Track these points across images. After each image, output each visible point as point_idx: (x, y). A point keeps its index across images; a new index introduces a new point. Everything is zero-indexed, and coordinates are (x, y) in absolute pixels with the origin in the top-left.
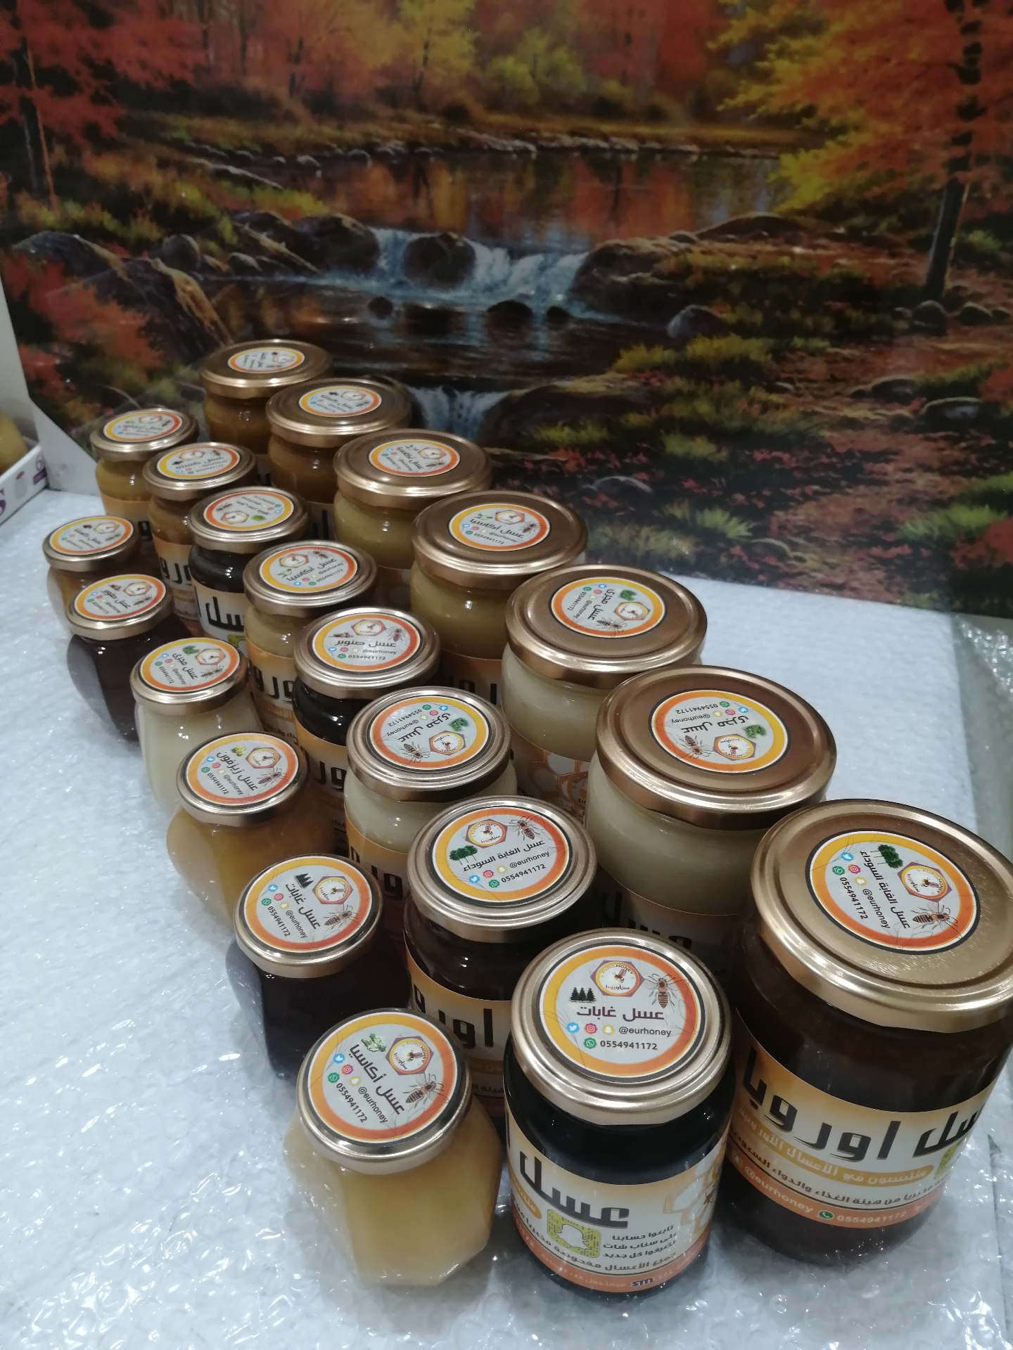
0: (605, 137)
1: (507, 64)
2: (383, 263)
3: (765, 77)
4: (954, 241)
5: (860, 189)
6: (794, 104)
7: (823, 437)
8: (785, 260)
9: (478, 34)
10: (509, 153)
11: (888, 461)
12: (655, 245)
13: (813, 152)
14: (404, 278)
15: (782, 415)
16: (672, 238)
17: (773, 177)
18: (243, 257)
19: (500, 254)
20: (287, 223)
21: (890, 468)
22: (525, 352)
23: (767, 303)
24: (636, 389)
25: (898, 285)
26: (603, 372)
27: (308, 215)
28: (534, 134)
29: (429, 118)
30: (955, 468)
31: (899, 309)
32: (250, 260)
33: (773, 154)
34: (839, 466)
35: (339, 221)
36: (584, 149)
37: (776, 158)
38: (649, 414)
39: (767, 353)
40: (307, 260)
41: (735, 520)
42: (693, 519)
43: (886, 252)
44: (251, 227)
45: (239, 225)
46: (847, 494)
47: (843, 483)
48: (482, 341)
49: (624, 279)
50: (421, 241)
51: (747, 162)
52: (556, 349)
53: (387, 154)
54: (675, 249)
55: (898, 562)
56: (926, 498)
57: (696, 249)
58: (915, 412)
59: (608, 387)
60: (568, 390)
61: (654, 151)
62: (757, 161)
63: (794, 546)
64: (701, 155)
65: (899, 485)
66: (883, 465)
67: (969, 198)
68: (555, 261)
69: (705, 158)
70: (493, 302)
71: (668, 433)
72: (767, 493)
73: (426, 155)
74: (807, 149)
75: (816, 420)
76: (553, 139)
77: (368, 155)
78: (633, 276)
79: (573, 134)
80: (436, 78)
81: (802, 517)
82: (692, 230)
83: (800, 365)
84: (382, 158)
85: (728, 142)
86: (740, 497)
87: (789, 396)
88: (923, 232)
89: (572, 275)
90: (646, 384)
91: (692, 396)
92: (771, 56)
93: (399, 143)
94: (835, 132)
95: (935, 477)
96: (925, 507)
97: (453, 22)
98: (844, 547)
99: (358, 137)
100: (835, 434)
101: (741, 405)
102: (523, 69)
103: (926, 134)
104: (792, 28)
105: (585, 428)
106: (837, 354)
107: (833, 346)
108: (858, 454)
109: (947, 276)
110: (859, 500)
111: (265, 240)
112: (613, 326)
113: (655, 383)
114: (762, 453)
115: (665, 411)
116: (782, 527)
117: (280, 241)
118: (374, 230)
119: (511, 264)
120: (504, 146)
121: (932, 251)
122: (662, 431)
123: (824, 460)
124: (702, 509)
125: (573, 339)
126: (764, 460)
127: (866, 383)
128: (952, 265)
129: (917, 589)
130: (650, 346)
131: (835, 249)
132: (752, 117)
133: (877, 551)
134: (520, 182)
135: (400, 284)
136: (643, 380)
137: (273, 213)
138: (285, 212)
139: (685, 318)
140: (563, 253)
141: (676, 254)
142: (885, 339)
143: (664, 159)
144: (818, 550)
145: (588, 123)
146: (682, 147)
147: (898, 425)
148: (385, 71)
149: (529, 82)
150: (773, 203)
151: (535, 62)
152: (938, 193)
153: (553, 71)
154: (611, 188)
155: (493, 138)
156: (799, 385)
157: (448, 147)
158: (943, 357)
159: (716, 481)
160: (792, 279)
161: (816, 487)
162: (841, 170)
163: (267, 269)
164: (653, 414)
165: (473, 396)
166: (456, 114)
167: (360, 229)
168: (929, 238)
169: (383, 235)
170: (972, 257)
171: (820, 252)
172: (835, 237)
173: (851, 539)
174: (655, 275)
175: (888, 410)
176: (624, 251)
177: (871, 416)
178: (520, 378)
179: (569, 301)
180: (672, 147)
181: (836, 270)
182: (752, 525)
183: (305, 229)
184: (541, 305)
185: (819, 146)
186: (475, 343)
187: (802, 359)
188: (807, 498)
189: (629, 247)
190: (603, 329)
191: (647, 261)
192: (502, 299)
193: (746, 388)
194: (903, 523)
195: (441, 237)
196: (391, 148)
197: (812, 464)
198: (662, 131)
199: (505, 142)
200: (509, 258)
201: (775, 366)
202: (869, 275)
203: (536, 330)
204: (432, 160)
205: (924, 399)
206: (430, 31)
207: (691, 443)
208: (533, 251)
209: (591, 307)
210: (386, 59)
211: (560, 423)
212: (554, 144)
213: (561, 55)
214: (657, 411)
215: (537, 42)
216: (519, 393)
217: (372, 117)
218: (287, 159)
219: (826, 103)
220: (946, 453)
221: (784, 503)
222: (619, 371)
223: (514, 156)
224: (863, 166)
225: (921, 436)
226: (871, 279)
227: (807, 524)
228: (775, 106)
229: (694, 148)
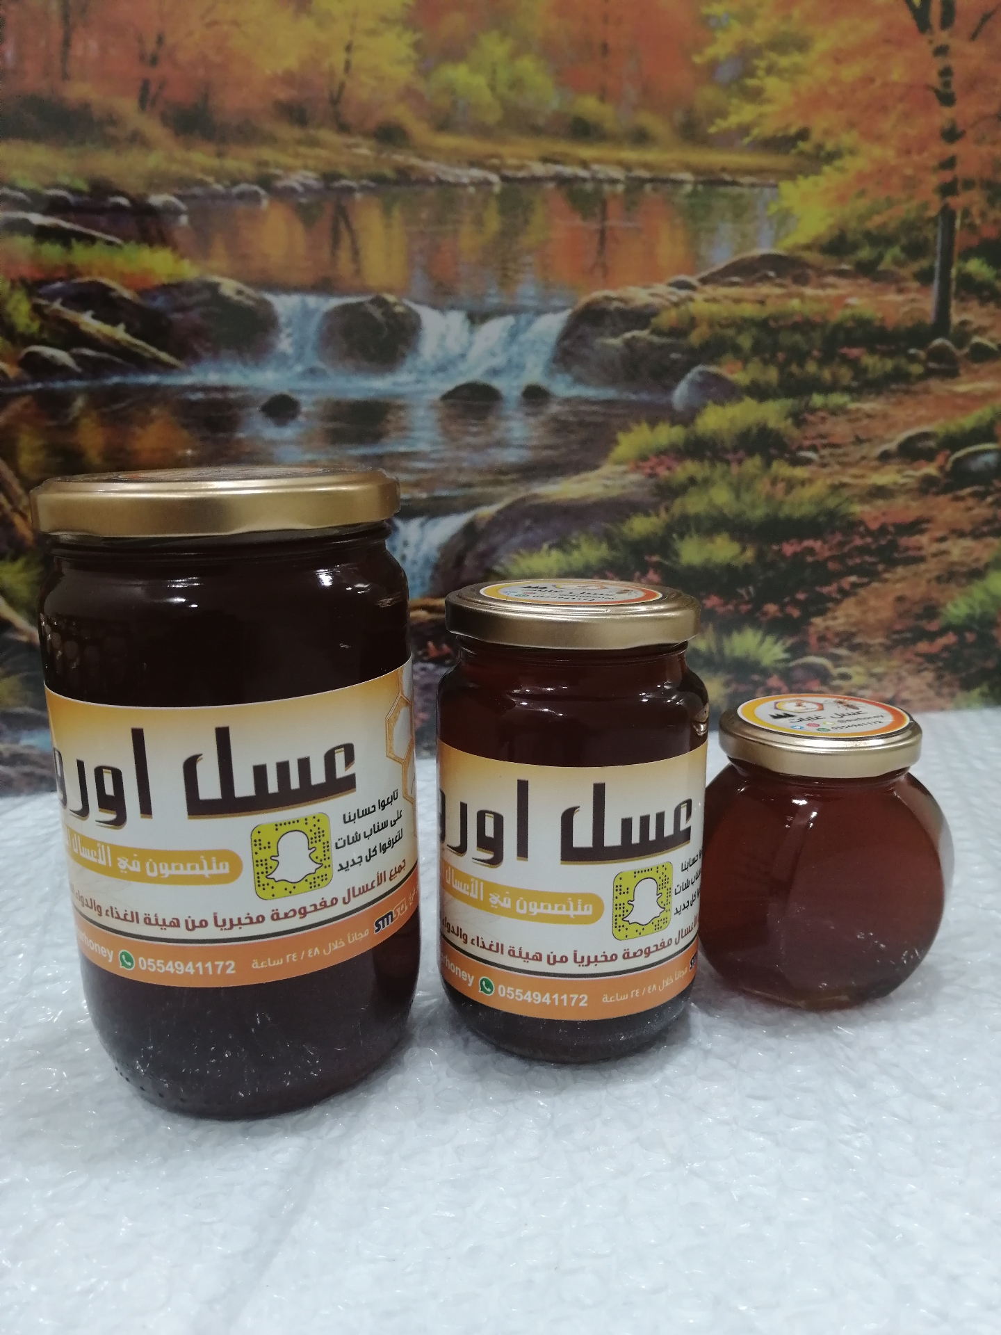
0: (584, 164)
1: (459, 74)
2: (284, 344)
3: (755, 96)
4: (954, 272)
5: (862, 218)
6: (788, 126)
7: (852, 514)
8: (795, 303)
9: (418, 36)
10: (464, 186)
11: (922, 532)
12: (653, 295)
13: (812, 178)
14: (320, 365)
15: (808, 492)
16: (671, 285)
17: (774, 208)
18: (48, 351)
19: (456, 319)
20: (127, 294)
21: (924, 539)
22: (493, 451)
23: (781, 356)
24: (640, 485)
25: (909, 324)
26: (595, 467)
27: (165, 280)
28: (495, 161)
29: (351, 141)
30: (985, 529)
31: (912, 351)
32: (62, 356)
33: (772, 181)
34: (873, 547)
35: (214, 287)
36: (561, 181)
37: (775, 186)
38: (658, 515)
39: (786, 418)
40: (161, 348)
41: (769, 639)
42: (721, 651)
43: (893, 287)
44: (63, 304)
45: (43, 302)
46: (886, 581)
47: (880, 567)
48: (434, 443)
49: (616, 342)
50: (345, 309)
51: (745, 191)
52: (534, 443)
53: (292, 191)
54: (674, 299)
55: (945, 655)
56: (964, 569)
57: (698, 297)
58: (941, 468)
59: (606, 486)
60: (554, 498)
61: (642, 181)
62: (756, 191)
63: (836, 659)
64: (696, 183)
65: (935, 560)
66: (917, 537)
67: (962, 225)
68: (530, 323)
69: (700, 188)
70: (449, 387)
71: (682, 536)
72: (801, 596)
73: (350, 190)
74: (806, 176)
75: (846, 493)
76: (520, 168)
77: (262, 192)
78: (628, 335)
79: (545, 160)
80: (362, 90)
81: (841, 620)
82: (691, 273)
83: (823, 428)
84: (284, 195)
85: (724, 170)
86: (771, 608)
87: (812, 468)
88: (924, 263)
89: (552, 339)
90: (651, 476)
91: (707, 483)
92: (761, 73)
93: (310, 174)
94: (832, 157)
95: (968, 543)
96: (964, 581)
97: (384, 19)
98: (888, 649)
99: (249, 168)
100: (867, 508)
101: (763, 486)
102: (480, 81)
103: (915, 158)
104: (780, 44)
105: (577, 547)
106: (858, 410)
107: (853, 400)
108: (891, 529)
109: (953, 311)
110: (899, 586)
111: (88, 322)
112: (609, 403)
113: (663, 472)
114: (792, 545)
115: (678, 506)
116: (822, 639)
117: (114, 323)
118: (269, 297)
119: (471, 332)
120: (458, 176)
121: (936, 284)
122: (675, 536)
123: (858, 542)
124: (729, 633)
125: (560, 427)
126: (795, 554)
127: (891, 441)
128: (955, 298)
129: (967, 685)
130: (653, 423)
131: (843, 287)
132: (747, 140)
133: (923, 647)
134: (479, 222)
135: (312, 372)
136: (648, 471)
137: (105, 281)
138: (123, 278)
139: (692, 383)
140: (539, 312)
141: (676, 305)
142: (903, 386)
143: (655, 190)
144: (863, 659)
145: (561, 147)
146: (673, 176)
147: (927, 486)
148: (289, 79)
149: (487, 96)
150: (777, 239)
151: (494, 72)
152: (933, 220)
153: (517, 84)
154: (594, 225)
155: (443, 167)
156: (825, 452)
157: (380, 180)
158: (960, 401)
159: (742, 591)
160: (805, 326)
161: (853, 579)
162: (842, 199)
163: (93, 368)
164: (663, 514)
165: (422, 525)
166: (390, 135)
167: (249, 297)
168: (931, 269)
169: (283, 305)
170: (972, 288)
171: (830, 292)
172: (841, 274)
173: (896, 637)
174: (654, 332)
175: (916, 469)
176: (615, 304)
177: (901, 481)
178: (490, 490)
179: (550, 373)
180: (664, 175)
181: (848, 312)
182: (790, 642)
183: (159, 303)
184: (515, 383)
185: (817, 172)
186: (423, 447)
187: (823, 419)
188: (845, 594)
189: (621, 300)
190: (595, 408)
191: (641, 317)
192: (461, 381)
193: (768, 464)
194: (944, 605)
195: (372, 302)
196: (297, 181)
197: (846, 549)
198: (651, 156)
199: (458, 171)
200: (467, 324)
201: (795, 433)
202: (880, 315)
203: (508, 418)
204: (358, 196)
205: (948, 452)
206: (353, 29)
207: (710, 546)
208: (501, 312)
209: (579, 380)
210: (291, 62)
211: (545, 546)
212: (521, 174)
213: (527, 65)
214: (667, 509)
215: (495, 48)
216: (487, 511)
217: (270, 140)
218: (132, 200)
219: (819, 124)
220: (976, 512)
221: (820, 605)
222: (618, 462)
223: (472, 190)
224: (862, 193)
225: (950, 496)
226: (883, 320)
227: (847, 628)
228: (768, 128)
229: (687, 176)
